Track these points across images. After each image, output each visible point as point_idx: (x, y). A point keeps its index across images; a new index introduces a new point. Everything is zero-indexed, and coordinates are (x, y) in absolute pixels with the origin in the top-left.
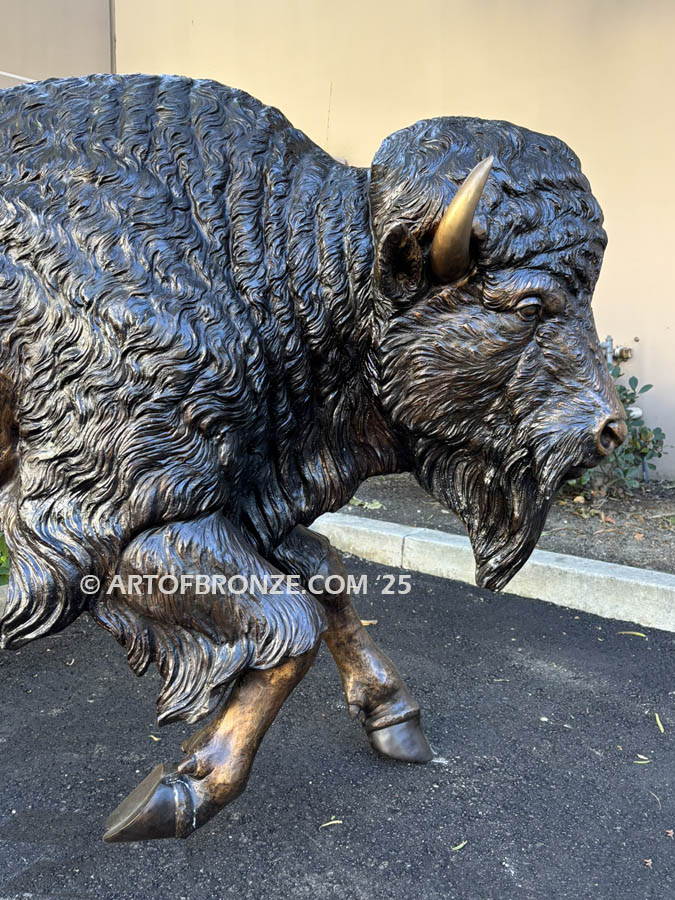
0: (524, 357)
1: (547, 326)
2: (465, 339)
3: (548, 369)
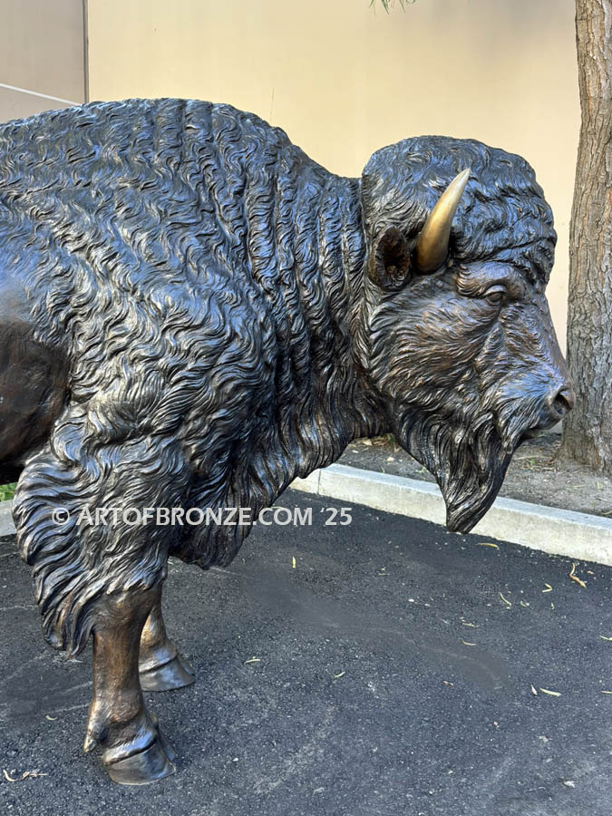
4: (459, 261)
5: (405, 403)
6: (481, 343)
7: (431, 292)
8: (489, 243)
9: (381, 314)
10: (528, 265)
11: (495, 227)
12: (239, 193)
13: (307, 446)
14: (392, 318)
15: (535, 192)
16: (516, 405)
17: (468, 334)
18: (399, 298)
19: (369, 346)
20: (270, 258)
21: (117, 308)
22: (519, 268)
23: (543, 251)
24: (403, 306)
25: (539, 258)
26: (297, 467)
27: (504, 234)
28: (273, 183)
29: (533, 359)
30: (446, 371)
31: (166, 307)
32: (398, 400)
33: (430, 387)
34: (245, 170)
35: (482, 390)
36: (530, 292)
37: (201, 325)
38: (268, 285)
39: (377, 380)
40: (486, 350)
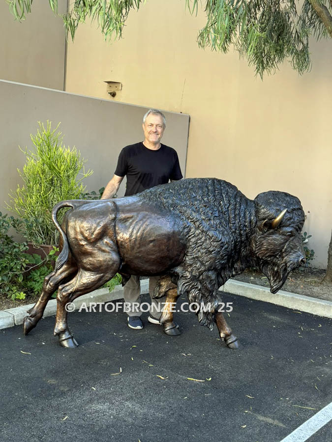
0: (287, 244)
1: (291, 239)
2: (275, 240)
3: (291, 247)
4: (280, 227)
5: (263, 260)
6: (284, 246)
7: (273, 233)
8: (288, 223)
9: (260, 238)
10: (297, 227)
11: (291, 219)
12: (228, 207)
13: (236, 269)
14: (263, 239)
15: (300, 209)
16: (291, 262)
17: (281, 244)
18: (265, 234)
19: (256, 245)
20: (234, 223)
21: (200, 236)
22: (295, 228)
23: (301, 224)
24: (266, 236)
25: (300, 225)
26: (232, 274)
27: (292, 220)
28: (236, 204)
29: (296, 250)
30: (274, 253)
31: (212, 236)
32: (262, 259)
33: (270, 256)
34: (229, 201)
35: (283, 258)
36: (297, 234)
37: (220, 241)
38: (233, 230)
39: (256, 254)
40: (285, 248)
